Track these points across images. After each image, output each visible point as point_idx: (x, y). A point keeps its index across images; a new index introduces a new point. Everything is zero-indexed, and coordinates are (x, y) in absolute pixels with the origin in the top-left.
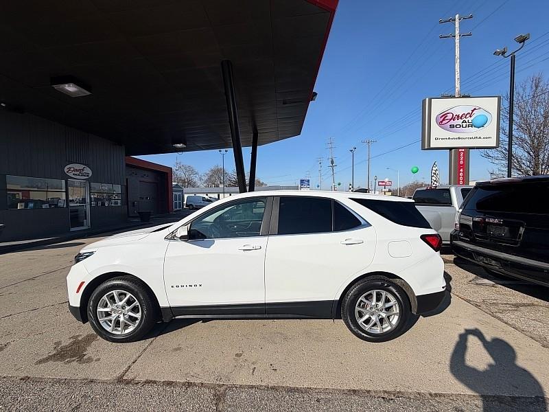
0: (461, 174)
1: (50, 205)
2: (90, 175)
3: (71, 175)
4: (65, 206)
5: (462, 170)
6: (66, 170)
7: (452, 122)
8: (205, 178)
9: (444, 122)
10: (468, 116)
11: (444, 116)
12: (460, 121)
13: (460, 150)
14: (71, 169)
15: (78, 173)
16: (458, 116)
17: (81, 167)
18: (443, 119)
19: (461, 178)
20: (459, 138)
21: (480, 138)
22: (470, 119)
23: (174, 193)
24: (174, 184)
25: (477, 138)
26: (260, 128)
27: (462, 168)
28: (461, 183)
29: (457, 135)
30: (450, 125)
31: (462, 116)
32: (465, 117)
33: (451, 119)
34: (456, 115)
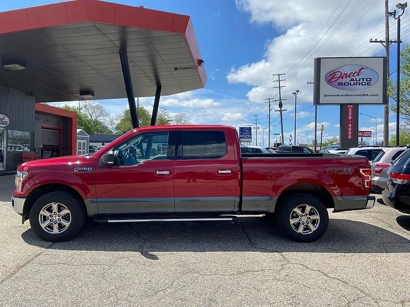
0: (350, 129)
2: (8, 123)
5: (350, 125)
7: (340, 80)
8: (117, 122)
9: (333, 80)
10: (356, 74)
12: (348, 80)
13: (349, 106)
16: (346, 75)
17: (2, 116)
18: (332, 78)
19: (350, 133)
20: (347, 95)
21: (367, 95)
23: (78, 141)
24: (78, 130)
25: (364, 95)
26: (162, 83)
27: (350, 123)
28: (350, 137)
29: (345, 92)
30: (339, 83)
31: (350, 75)
32: (353, 76)
33: (339, 78)
34: (344, 74)
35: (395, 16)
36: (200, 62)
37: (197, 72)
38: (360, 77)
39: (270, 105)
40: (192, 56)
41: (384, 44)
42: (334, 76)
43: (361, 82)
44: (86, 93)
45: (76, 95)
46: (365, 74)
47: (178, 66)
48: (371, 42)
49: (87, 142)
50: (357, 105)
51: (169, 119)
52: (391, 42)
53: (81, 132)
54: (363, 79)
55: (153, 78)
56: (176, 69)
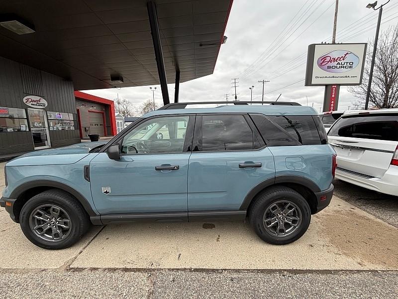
1: (14, 129)
2: (46, 105)
3: (29, 105)
4: (28, 130)
5: (333, 102)
6: (25, 101)
10: (342, 59)
11: (323, 59)
13: (333, 86)
14: (29, 99)
15: (35, 103)
16: (334, 59)
17: (38, 98)
18: (323, 61)
20: (333, 77)
22: (343, 62)
25: (346, 77)
30: (328, 67)
31: (337, 59)
33: (329, 62)
43: (345, 66)
46: (349, 59)
54: (347, 63)
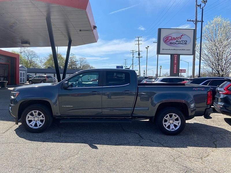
0: (175, 68)
7: (171, 41)
8: (46, 61)
9: (167, 41)
12: (175, 41)
13: (175, 56)
19: (175, 70)
21: (185, 50)
23: (20, 72)
24: (20, 65)
26: (72, 39)
27: (175, 65)
28: (175, 72)
29: (173, 48)
30: (170, 43)
31: (176, 39)
32: (178, 39)
34: (173, 38)
35: (200, 7)
36: (95, 27)
37: (93, 33)
38: (181, 40)
39: (133, 54)
40: (90, 24)
41: (194, 22)
42: (168, 39)
44: (25, 43)
45: (19, 44)
47: (82, 29)
48: (188, 21)
49: (26, 72)
50: (180, 55)
51: (76, 60)
52: (198, 21)
53: (22, 66)
54: (183, 41)
55: (66, 35)
56: (80, 31)
